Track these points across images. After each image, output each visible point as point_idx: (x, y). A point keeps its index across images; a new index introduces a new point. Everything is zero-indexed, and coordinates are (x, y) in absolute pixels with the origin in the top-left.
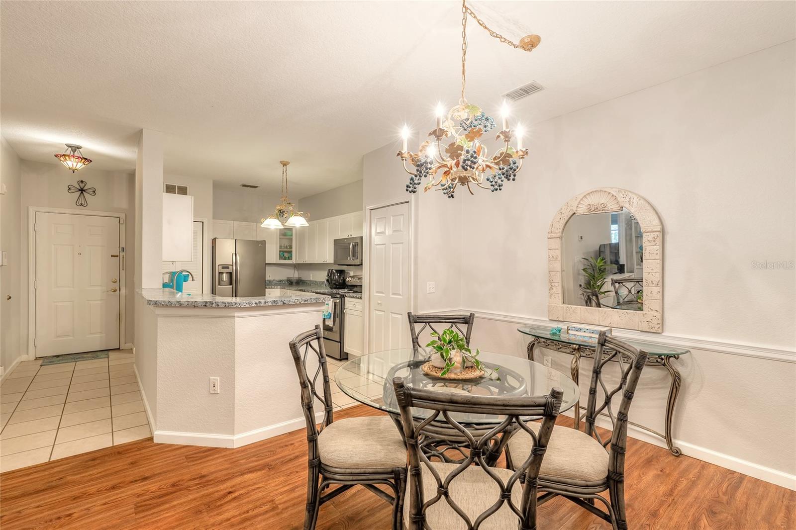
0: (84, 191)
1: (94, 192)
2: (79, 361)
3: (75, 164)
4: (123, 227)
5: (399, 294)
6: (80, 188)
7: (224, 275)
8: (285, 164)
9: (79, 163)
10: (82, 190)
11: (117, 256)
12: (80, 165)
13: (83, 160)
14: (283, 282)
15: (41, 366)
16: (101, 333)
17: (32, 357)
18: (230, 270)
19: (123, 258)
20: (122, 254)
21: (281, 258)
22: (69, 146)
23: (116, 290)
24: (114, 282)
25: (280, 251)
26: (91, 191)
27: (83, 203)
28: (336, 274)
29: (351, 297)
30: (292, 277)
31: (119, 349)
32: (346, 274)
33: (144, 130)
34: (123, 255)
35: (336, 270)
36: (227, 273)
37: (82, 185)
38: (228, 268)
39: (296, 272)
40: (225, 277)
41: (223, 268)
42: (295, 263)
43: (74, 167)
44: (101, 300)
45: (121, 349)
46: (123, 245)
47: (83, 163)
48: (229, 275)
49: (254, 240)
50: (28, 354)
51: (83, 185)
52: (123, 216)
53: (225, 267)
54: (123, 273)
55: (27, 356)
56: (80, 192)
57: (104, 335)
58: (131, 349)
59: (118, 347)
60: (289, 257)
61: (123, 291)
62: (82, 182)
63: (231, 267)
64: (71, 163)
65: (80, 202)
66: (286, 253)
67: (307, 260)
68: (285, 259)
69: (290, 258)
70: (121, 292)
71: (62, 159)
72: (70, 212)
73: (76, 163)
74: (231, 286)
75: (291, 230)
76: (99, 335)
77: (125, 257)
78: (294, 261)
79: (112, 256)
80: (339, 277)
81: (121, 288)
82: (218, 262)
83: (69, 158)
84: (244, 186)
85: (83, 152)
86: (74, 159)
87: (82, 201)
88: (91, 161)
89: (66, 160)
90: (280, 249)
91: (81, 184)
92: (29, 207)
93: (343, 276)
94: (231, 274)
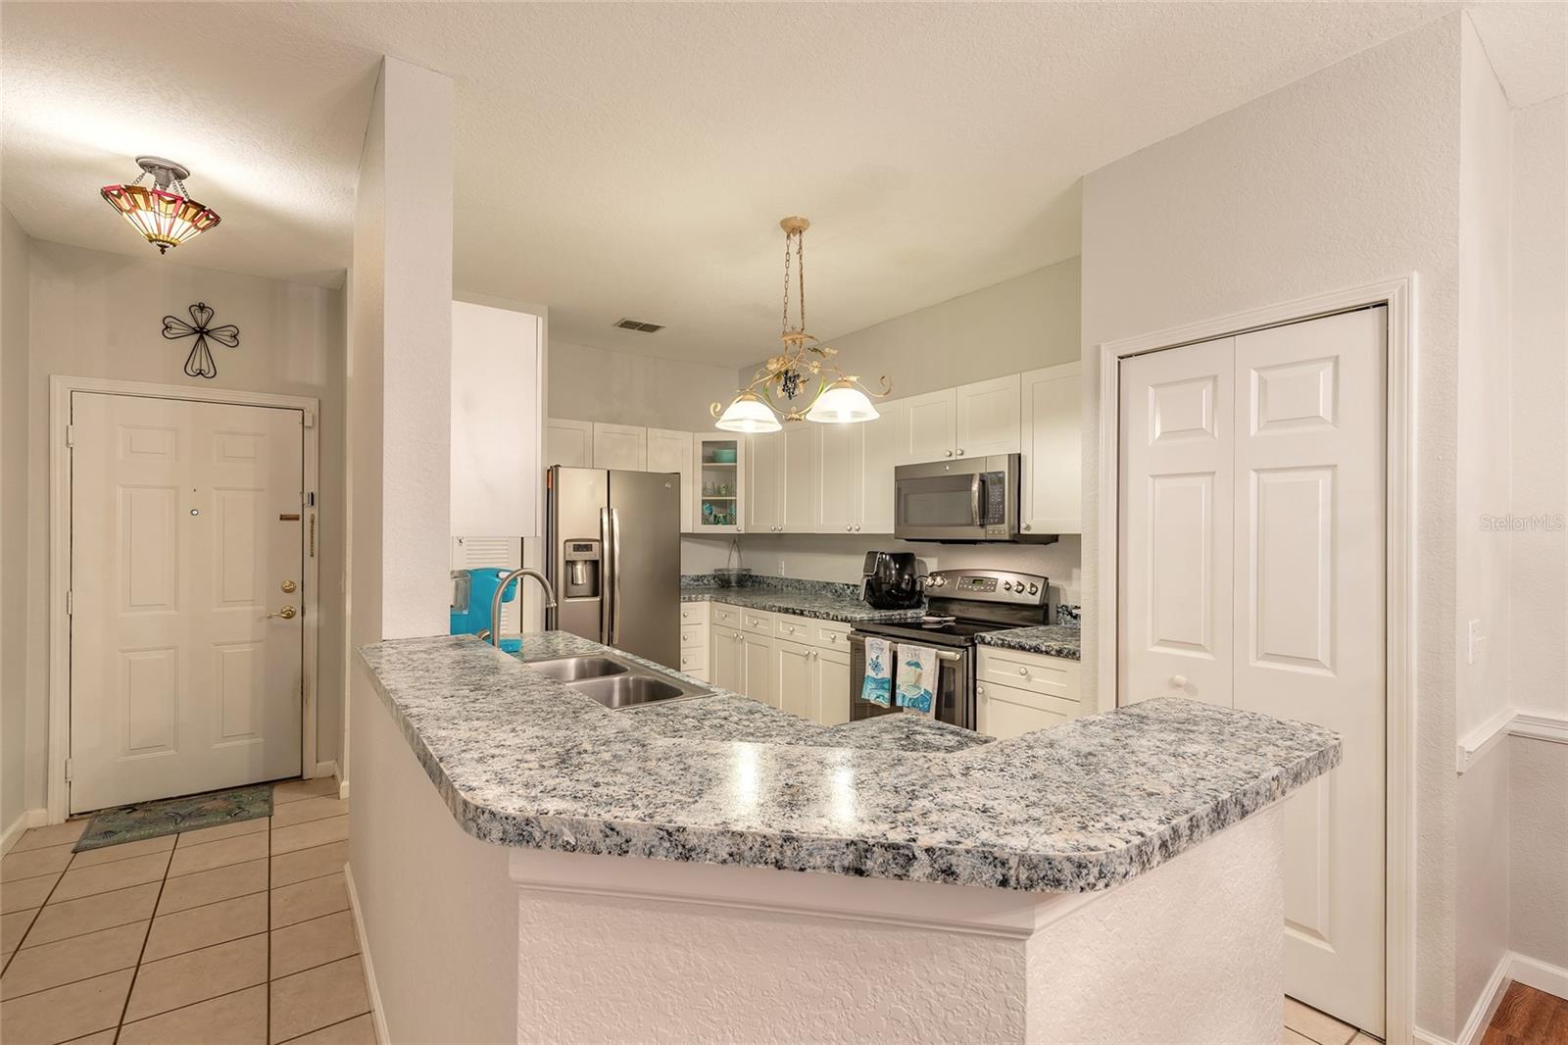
0: (207, 333)
1: (235, 337)
2: (186, 830)
3: (165, 223)
4: (312, 436)
5: (1314, 662)
6: (194, 325)
7: (579, 567)
8: (794, 228)
9: (179, 221)
10: (202, 332)
11: (296, 518)
12: (181, 229)
13: (192, 211)
14: (705, 581)
15: (75, 852)
16: (251, 735)
17: (57, 815)
18: (594, 555)
19: (312, 522)
20: (309, 512)
21: (705, 521)
22: (147, 166)
23: (294, 613)
24: (287, 591)
25: (704, 502)
26: (225, 335)
27: (205, 367)
28: (893, 564)
29: (1010, 647)
30: (725, 567)
31: (299, 778)
32: (916, 563)
33: (386, 57)
34: (313, 515)
35: (893, 556)
36: (586, 561)
37: (202, 318)
38: (588, 548)
39: (735, 555)
40: (581, 573)
41: (577, 548)
42: (743, 532)
43: (165, 232)
44: (252, 642)
45: (305, 778)
46: (311, 486)
47: (192, 220)
48: (589, 567)
49: (641, 470)
50: (46, 806)
51: (205, 316)
52: (311, 406)
53: (582, 546)
54: (311, 564)
55: (44, 811)
56: (197, 336)
57: (261, 740)
58: (333, 776)
59: (299, 774)
60: (725, 517)
61: (312, 616)
62: (202, 308)
63: (596, 545)
64: (151, 219)
65: (196, 366)
66: (719, 507)
67: (787, 522)
68: (717, 522)
69: (730, 520)
70: (306, 617)
71: (124, 203)
72: (169, 394)
73: (168, 221)
74: (598, 599)
75: (731, 445)
76: (246, 742)
77: (316, 520)
78: (740, 527)
79: (282, 518)
80: (900, 573)
81: (306, 606)
82: (567, 531)
83: (147, 201)
84: (628, 325)
85: (191, 189)
86: (163, 205)
87: (200, 361)
88: (217, 220)
89: (136, 205)
90: (703, 495)
91: (198, 315)
92: (52, 379)
93: (909, 570)
94: (595, 565)
